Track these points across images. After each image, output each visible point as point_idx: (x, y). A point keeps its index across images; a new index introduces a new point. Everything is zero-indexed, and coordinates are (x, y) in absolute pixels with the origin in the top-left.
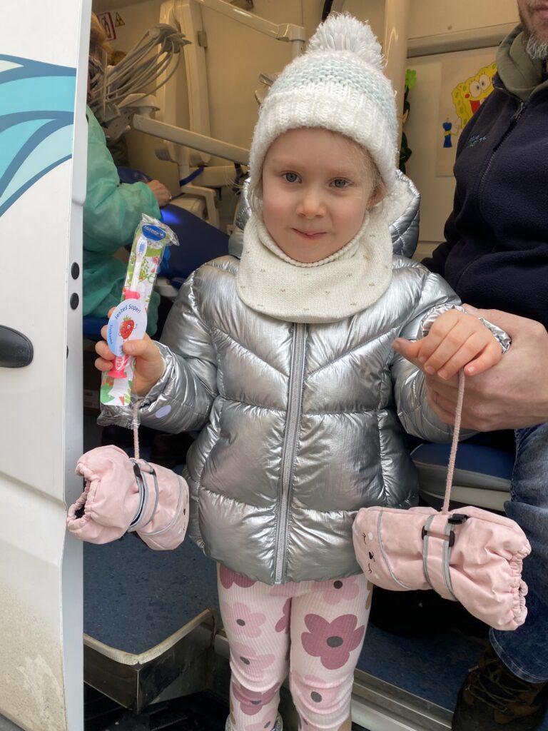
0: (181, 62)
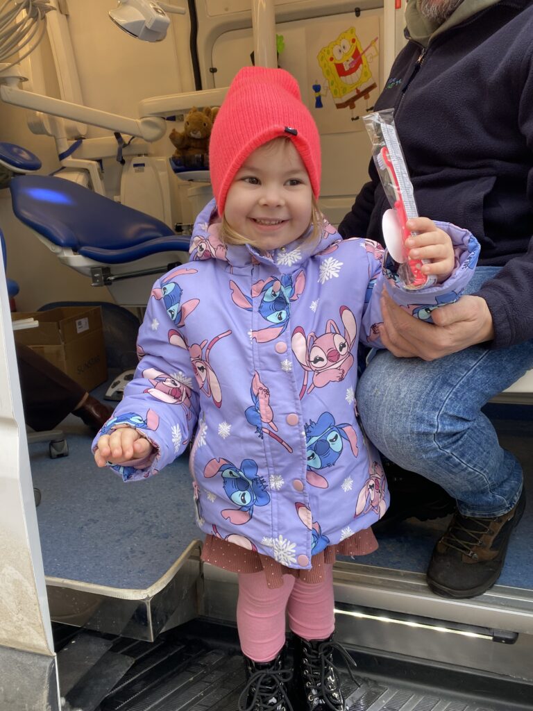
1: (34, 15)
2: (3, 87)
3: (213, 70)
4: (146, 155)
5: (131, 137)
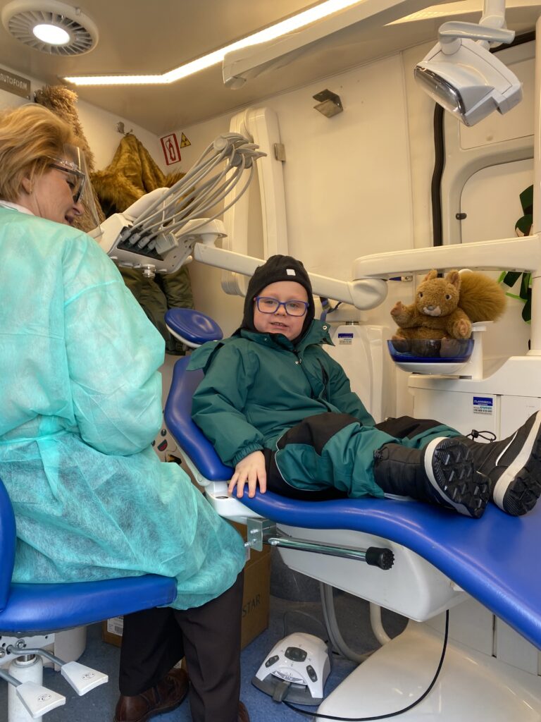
0: (253, 179)
1: (237, 163)
2: (198, 244)
3: (461, 217)
4: (356, 323)
5: (338, 302)
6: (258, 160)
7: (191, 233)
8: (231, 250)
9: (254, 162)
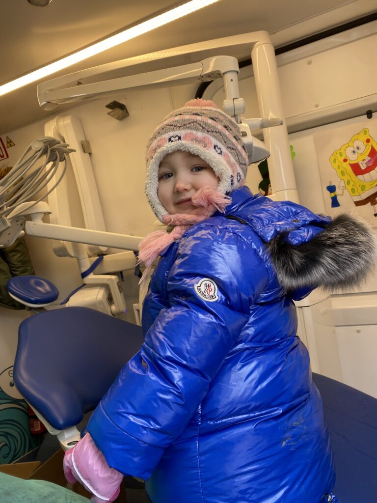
1: (53, 158)
2: (28, 223)
6: (71, 154)
7: (22, 214)
8: (58, 224)
9: (66, 157)
